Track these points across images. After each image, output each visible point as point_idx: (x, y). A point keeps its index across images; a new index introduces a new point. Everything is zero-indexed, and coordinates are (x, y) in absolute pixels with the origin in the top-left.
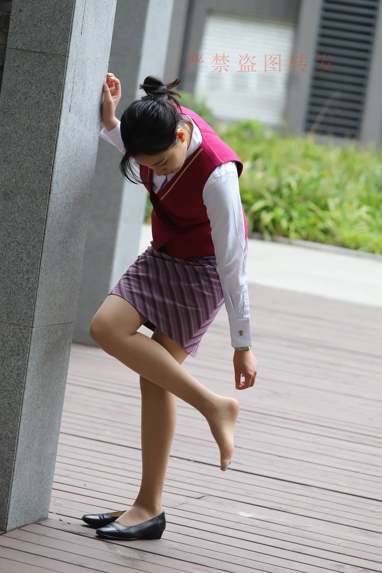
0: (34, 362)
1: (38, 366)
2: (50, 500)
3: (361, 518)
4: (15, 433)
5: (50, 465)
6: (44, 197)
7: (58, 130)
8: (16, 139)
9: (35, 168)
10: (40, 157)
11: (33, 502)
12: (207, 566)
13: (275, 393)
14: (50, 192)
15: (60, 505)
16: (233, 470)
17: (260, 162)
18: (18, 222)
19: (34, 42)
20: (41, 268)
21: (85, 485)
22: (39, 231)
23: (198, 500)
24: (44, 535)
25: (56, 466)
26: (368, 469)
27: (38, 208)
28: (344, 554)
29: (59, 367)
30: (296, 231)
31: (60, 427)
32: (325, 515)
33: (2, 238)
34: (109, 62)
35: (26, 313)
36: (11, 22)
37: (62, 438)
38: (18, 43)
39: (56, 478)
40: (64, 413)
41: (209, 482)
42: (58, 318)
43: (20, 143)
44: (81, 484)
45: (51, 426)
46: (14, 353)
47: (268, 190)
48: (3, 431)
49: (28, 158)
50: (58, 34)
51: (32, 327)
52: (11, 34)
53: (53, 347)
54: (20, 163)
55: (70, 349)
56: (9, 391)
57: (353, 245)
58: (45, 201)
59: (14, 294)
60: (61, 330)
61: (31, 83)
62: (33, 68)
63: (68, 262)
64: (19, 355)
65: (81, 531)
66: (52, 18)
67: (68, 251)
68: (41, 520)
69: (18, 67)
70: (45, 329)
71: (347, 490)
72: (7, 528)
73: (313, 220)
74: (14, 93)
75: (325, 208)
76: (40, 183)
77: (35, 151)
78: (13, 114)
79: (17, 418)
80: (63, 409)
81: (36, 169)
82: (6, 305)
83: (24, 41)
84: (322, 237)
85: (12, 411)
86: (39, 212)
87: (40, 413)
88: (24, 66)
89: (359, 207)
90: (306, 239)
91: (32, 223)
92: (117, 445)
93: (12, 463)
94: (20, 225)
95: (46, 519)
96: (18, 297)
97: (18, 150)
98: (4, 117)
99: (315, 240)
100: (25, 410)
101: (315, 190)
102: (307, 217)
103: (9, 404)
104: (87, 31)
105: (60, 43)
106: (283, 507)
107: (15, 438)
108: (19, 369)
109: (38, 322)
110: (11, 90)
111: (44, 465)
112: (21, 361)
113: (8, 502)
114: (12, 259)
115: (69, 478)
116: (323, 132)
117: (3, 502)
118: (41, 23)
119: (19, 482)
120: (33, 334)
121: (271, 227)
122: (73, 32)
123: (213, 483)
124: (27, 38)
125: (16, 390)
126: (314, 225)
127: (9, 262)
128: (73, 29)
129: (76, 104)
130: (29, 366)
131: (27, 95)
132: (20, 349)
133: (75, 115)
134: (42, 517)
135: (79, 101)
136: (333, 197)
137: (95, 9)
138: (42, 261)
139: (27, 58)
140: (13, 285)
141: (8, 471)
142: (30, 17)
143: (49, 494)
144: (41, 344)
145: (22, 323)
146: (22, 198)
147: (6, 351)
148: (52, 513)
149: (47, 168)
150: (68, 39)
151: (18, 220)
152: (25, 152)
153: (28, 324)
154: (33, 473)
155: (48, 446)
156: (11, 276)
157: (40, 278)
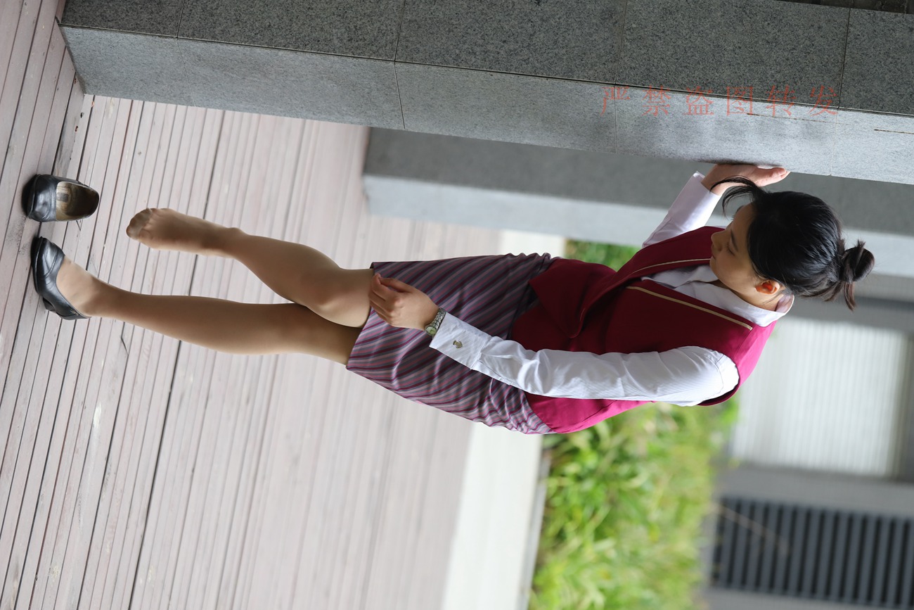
0: (338, 66)
1: (332, 73)
2: (113, 96)
4: (221, 37)
5: (172, 95)
6: (608, 77)
7: (718, 96)
8: (702, 28)
11: (110, 70)
12: (11, 356)
13: (296, 461)
14: (616, 84)
15: (106, 113)
16: (170, 394)
17: (670, 426)
18: (566, 35)
19: (860, 53)
20: (492, 73)
21: (140, 153)
22: (552, 69)
23: (120, 339)
24: (56, 89)
25: (169, 105)
27: (590, 66)
28: (36, 579)
29: (332, 107)
30: (560, 488)
31: (234, 110)
32: (100, 547)
33: (540, 9)
34: (830, 176)
35: (418, 51)
36: (893, 14)
37: (214, 114)
38: (858, 27)
39: (150, 105)
40: (255, 116)
41: (149, 357)
42: (411, 103)
43: (695, 34)
44: (141, 148)
45: (235, 95)
46: (352, 33)
47: (626, 441)
48: (225, 18)
49: (670, 47)
50: (874, 92)
51: (395, 61)
52: (872, 15)
53: (363, 97)
54: (662, 35)
55: (361, 123)
56: (291, 26)
57: (540, 581)
58: (601, 77)
59: (449, 31)
60: (392, 109)
61: (794, 49)
62: (818, 53)
64: (349, 40)
65: (64, 149)
66: (901, 81)
67: (520, 117)
68: (81, 82)
69: (819, 28)
70: (393, 83)
71: (140, 581)
72: (67, 28)
73: (580, 515)
74: (776, 22)
75: (599, 535)
76: (631, 68)
77: (682, 58)
78: (742, 21)
79: (246, 40)
80: (262, 115)
81: (654, 61)
82: (430, 18)
83: (861, 36)
84: (552, 530)
85: (257, 32)
86: (583, 68)
87: (255, 77)
88: (822, 37)
89: (602, 590)
90: (548, 505)
91: (565, 57)
92: (206, 205)
93: (173, 34)
94: (562, 38)
95: (84, 91)
96: (444, 38)
97: (684, 32)
98: (737, 7)
99: (546, 520)
100: (261, 54)
101: (628, 518)
102: (583, 506)
103: (269, 26)
104: (881, 139)
105: (861, 96)
106: (111, 478)
107: (214, 39)
108: (328, 41)
109: (403, 70)
110: (781, 18)
111: (171, 86)
112: (340, 44)
113: (110, 28)
115: (149, 128)
116: (721, 527)
117: (109, 21)
118: (891, 63)
119: (142, 46)
120: (384, 63)
121: (566, 447)
122: (879, 116)
123: (148, 362)
124: (867, 41)
125: (292, 38)
126: (571, 518)
127: (500, 21)
128: (882, 116)
129: (761, 125)
130: (332, 57)
131: (774, 44)
132: (360, 42)
133: (743, 122)
134: (86, 85)
135: (765, 128)
136: (617, 547)
138: (504, 75)
139: (834, 42)
140: (464, 29)
141: (160, 27)
142: (901, 45)
143: (124, 96)
144: (368, 76)
145: (402, 45)
146: (606, 39)
147: (355, 19)
148: (94, 100)
149: (655, 79)
150: (867, 108)
151: (569, 34)
152: (680, 42)
153: (400, 55)
154: (157, 68)
155: (201, 92)
156: (477, 25)
157: (476, 72)
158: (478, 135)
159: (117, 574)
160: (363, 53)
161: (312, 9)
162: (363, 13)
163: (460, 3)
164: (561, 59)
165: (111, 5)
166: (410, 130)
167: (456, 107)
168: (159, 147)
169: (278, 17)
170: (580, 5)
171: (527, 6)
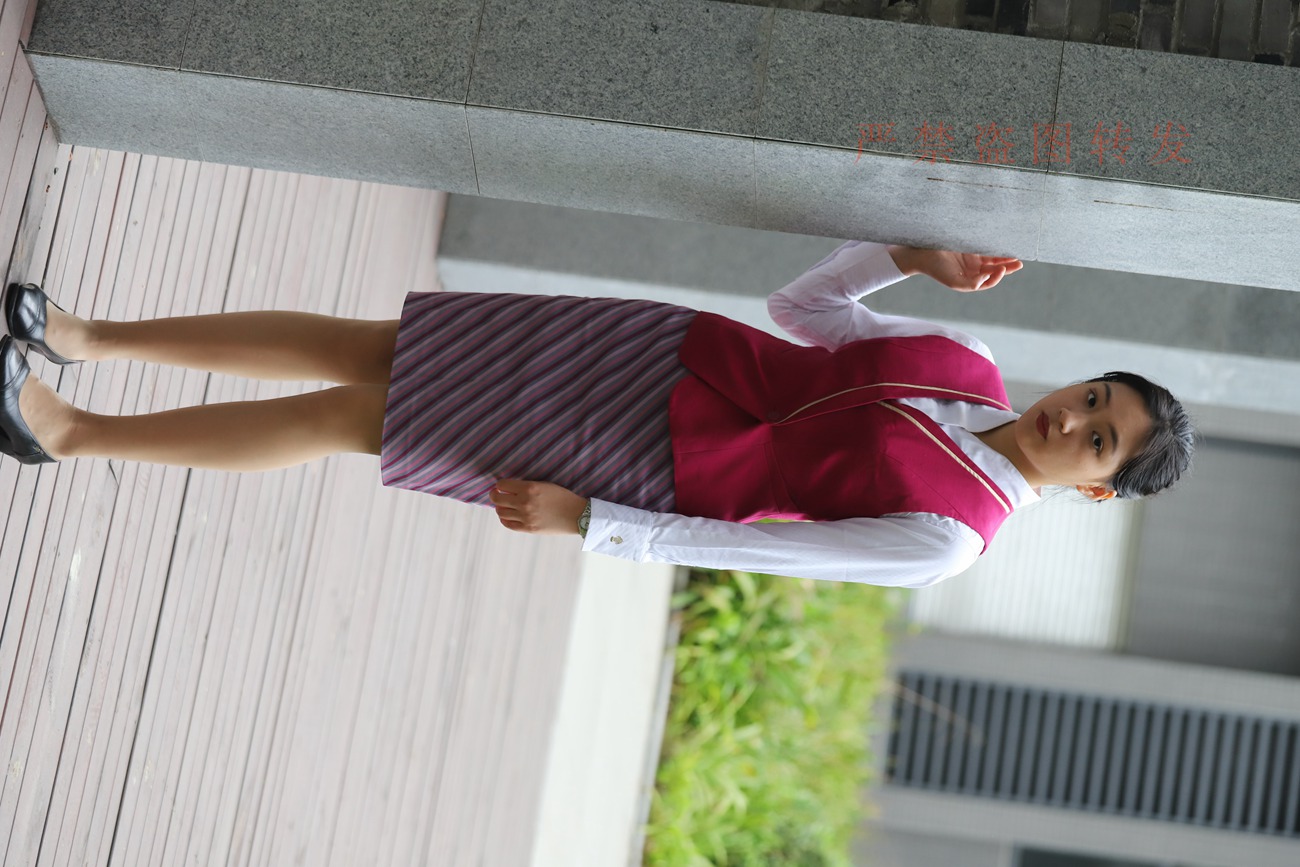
0: (391, 110)
1: (384, 119)
2: (97, 147)
3: (71, 812)
4: (238, 70)
5: (175, 146)
6: (745, 127)
7: (890, 155)
8: (869, 66)
9: (808, 107)
10: (831, 117)
11: (92, 112)
14: (755, 138)
15: (89, 169)
16: (176, 537)
18: (691, 72)
19: (1076, 100)
20: (593, 122)
21: (136, 223)
22: (673, 117)
23: (107, 465)
24: (20, 135)
25: (175, 160)
26: (181, 824)
27: (721, 113)
29: (384, 164)
32: (78, 737)
33: (657, 38)
34: (1036, 261)
35: (496, 91)
36: (1119, 50)
37: (237, 174)
38: (1074, 66)
39: (149, 160)
41: (147, 488)
42: (486, 159)
43: (861, 73)
44: (137, 215)
46: (410, 67)
48: (244, 45)
49: (828, 90)
51: (466, 104)
52: (1092, 50)
53: (424, 151)
54: (818, 73)
56: (329, 56)
57: (665, 778)
58: (737, 128)
59: (538, 66)
60: (463, 167)
61: (989, 94)
62: (1021, 99)
63: (608, 180)
64: (406, 76)
65: (30, 214)
67: (630, 179)
68: (55, 128)
69: (1023, 66)
70: (464, 134)
71: (133, 780)
72: (35, 56)
73: (717, 694)
74: (967, 59)
75: (741, 719)
76: (776, 117)
77: (842, 105)
78: (921, 57)
79: (270, 74)
81: (805, 109)
82: (513, 49)
83: (1078, 78)
84: (681, 713)
85: (285, 63)
86: (712, 116)
87: (284, 124)
88: (1026, 78)
89: (743, 789)
90: (677, 681)
91: (689, 102)
93: (174, 65)
94: (685, 76)
95: (58, 139)
96: (531, 74)
97: (846, 70)
99: (674, 700)
100: (290, 93)
101: (778, 699)
102: (722, 683)
103: (302, 56)
104: (1102, 213)
106: (93, 647)
107: (228, 71)
108: (378, 77)
109: (477, 116)
110: (974, 52)
111: (173, 134)
112: (393, 82)
113: (91, 56)
114: (613, 62)
115: (149, 188)
116: (898, 711)
117: (90, 47)
118: (1117, 113)
119: (133, 80)
120: (451, 107)
121: (701, 608)
122: (1100, 182)
124: (1085, 84)
125: (331, 72)
126: (706, 698)
127: (604, 53)
128: (1105, 184)
129: (946, 193)
130: (383, 98)
131: (964, 88)
132: (420, 79)
133: (922, 190)
134: (61, 131)
135: (951, 198)
136: (765, 736)
137: (1148, 229)
138: (609, 125)
139: (1042, 86)
140: (557, 63)
141: (158, 56)
142: (1130, 90)
143: (111, 146)
144: (431, 124)
145: (475, 84)
146: (742, 79)
147: (414, 49)
148: (72, 151)
149: (807, 132)
150: (1085, 172)
151: (694, 72)
152: (841, 83)
153: (473, 96)
154: (154, 110)
155: (212, 142)
156: (575, 58)
157: (572, 121)
158: (575, 203)
159: (102, 772)
160: (424, 93)
161: (358, 35)
162: (424, 41)
163: (553, 29)
164: (684, 104)
165: (93, 26)
166: (486, 195)
167: (545, 166)
168: (162, 215)
169: (313, 44)
170: (710, 33)
171: (640, 33)
